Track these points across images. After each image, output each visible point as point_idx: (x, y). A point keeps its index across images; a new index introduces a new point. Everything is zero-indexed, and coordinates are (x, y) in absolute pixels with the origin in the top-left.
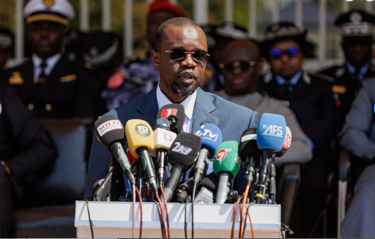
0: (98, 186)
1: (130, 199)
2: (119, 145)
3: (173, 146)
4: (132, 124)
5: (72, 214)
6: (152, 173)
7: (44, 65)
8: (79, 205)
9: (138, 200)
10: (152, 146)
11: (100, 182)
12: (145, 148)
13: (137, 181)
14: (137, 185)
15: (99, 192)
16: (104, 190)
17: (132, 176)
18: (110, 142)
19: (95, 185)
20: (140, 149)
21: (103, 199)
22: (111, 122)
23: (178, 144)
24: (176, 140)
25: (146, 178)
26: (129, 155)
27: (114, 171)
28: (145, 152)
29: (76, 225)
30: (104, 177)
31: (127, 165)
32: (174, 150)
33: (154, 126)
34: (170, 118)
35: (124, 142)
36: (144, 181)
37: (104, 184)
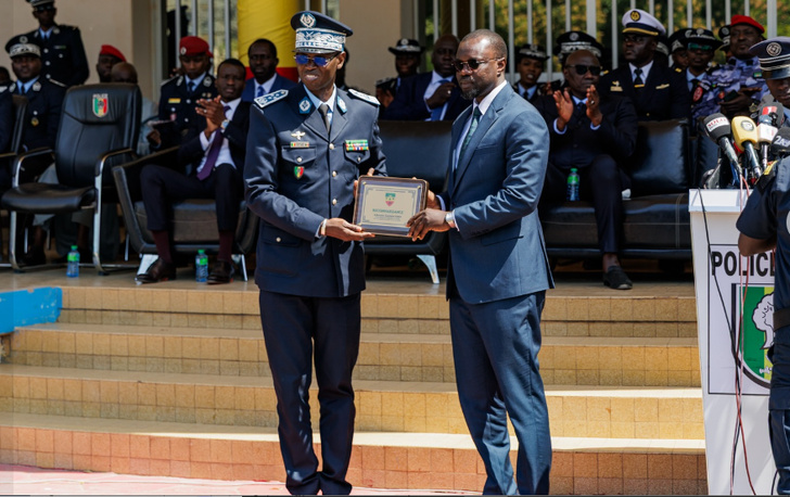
0: (709, 176)
1: (737, 186)
2: (727, 139)
3: (775, 139)
4: (738, 120)
5: (686, 200)
6: (757, 164)
7: (639, 72)
8: (693, 193)
9: (745, 187)
10: (756, 140)
11: (709, 173)
12: (750, 141)
13: (744, 171)
14: (744, 175)
15: (710, 181)
16: (714, 180)
17: (739, 166)
18: (718, 137)
19: (705, 175)
20: (746, 143)
21: (713, 188)
22: (719, 119)
23: (779, 137)
24: (778, 134)
25: (752, 168)
26: (734, 146)
27: (723, 164)
28: (750, 145)
29: (690, 210)
30: (714, 168)
31: (734, 157)
32: (776, 143)
33: (757, 121)
34: (771, 115)
35: (731, 136)
36: (749, 171)
37: (713, 174)
